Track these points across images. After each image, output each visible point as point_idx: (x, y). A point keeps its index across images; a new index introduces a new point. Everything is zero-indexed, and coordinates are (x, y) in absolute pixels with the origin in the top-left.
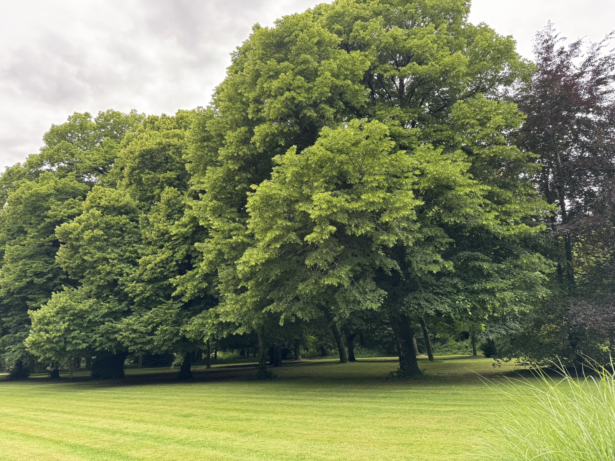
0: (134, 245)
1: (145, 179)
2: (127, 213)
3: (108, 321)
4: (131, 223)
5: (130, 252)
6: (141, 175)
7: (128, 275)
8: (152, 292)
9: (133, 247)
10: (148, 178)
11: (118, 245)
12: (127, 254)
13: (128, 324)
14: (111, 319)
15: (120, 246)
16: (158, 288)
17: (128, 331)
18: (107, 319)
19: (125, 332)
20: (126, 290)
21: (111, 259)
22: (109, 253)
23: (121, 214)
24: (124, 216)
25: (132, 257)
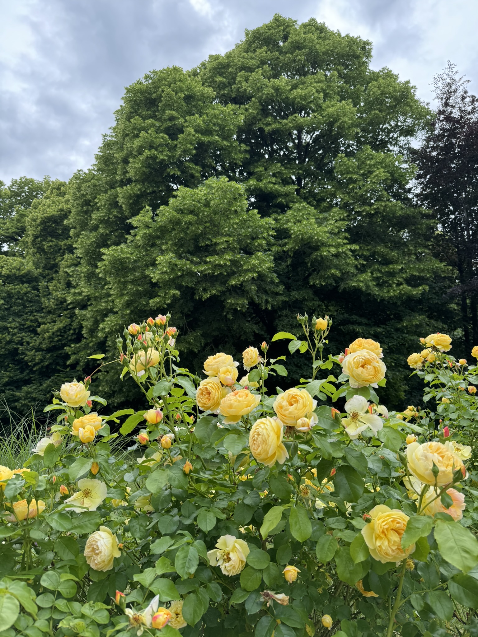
0: (35, 314)
1: (47, 247)
2: (29, 282)
3: (9, 390)
4: (33, 292)
5: (32, 321)
6: (44, 243)
7: (28, 343)
8: (51, 361)
9: (34, 316)
10: (51, 246)
11: (19, 314)
12: (28, 323)
13: (27, 392)
14: (12, 388)
15: (22, 315)
16: (57, 356)
17: (27, 399)
18: (8, 388)
19: (25, 400)
20: (26, 358)
21: (11, 328)
22: (10, 323)
23: (23, 283)
24: (26, 285)
25: (33, 326)
